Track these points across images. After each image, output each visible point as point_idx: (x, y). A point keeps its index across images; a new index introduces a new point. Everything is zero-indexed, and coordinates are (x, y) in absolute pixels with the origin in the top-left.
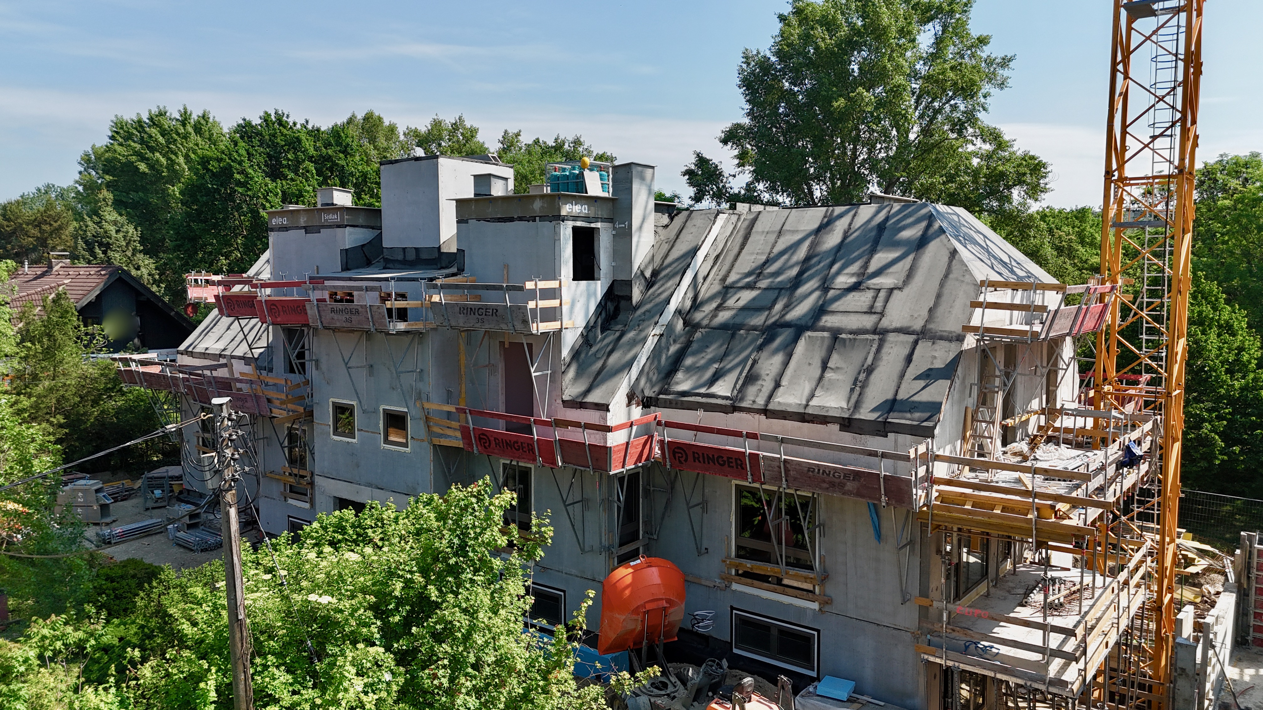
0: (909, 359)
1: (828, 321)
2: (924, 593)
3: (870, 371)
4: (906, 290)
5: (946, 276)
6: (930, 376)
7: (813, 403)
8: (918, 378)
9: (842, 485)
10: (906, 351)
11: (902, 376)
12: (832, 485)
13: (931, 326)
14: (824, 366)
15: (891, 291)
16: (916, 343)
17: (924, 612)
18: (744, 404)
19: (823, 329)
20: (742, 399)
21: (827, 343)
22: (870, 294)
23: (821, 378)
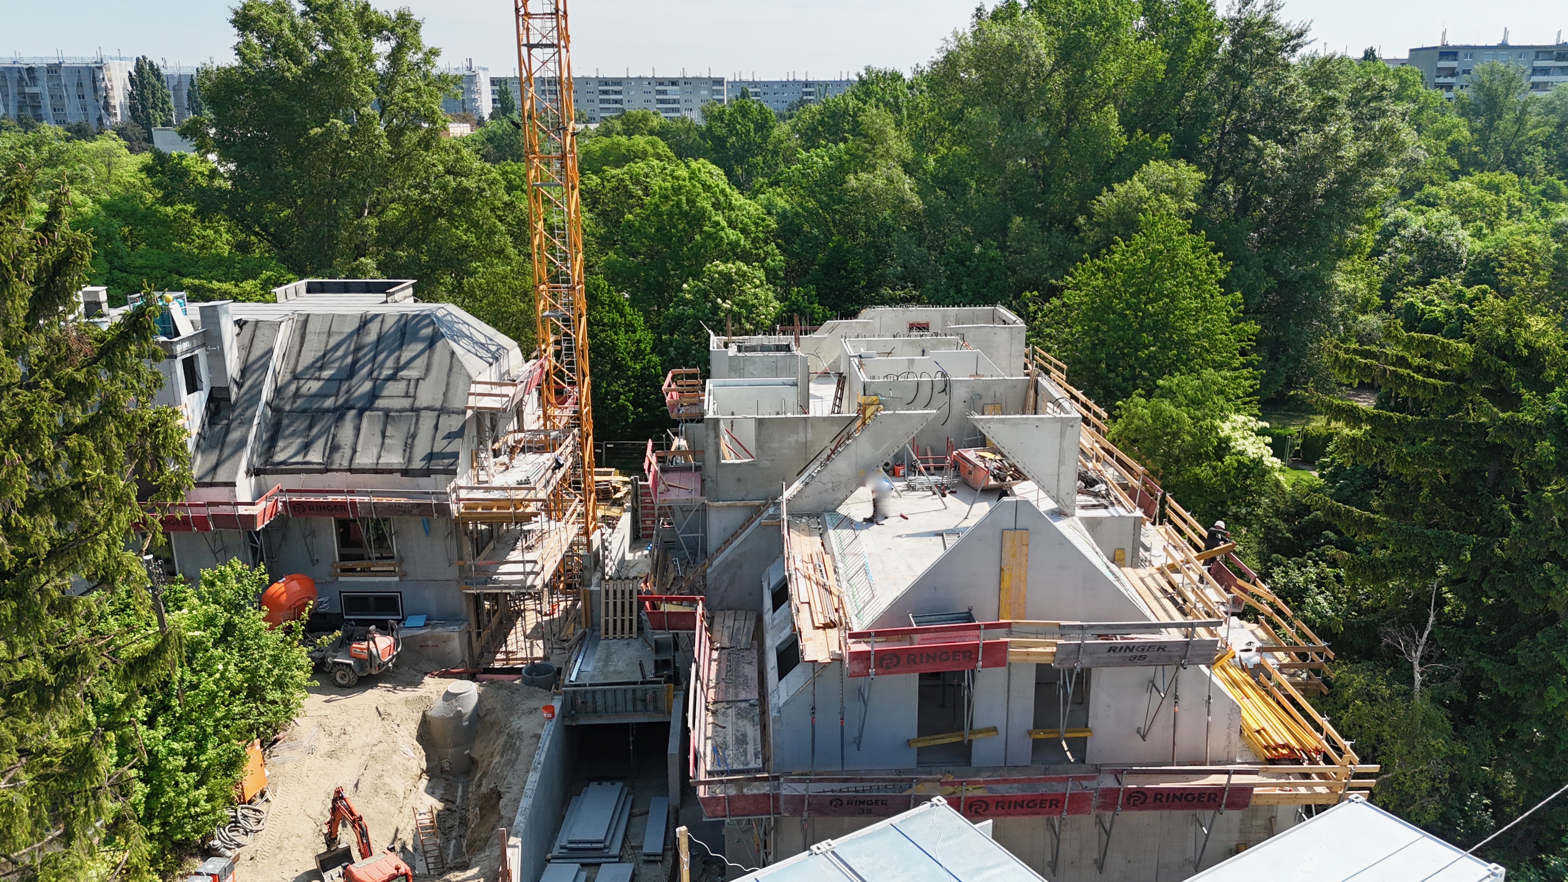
0: (436, 427)
1: (380, 403)
2: (461, 558)
3: (414, 436)
4: (427, 380)
5: (450, 369)
6: (451, 436)
7: (381, 461)
8: (444, 438)
9: (410, 511)
10: (434, 423)
11: (434, 438)
12: (404, 512)
13: (446, 405)
14: (384, 436)
15: (418, 380)
16: (439, 416)
17: (461, 568)
18: (334, 467)
19: (378, 410)
20: (331, 463)
21: (382, 419)
22: (404, 384)
23: (383, 443)
